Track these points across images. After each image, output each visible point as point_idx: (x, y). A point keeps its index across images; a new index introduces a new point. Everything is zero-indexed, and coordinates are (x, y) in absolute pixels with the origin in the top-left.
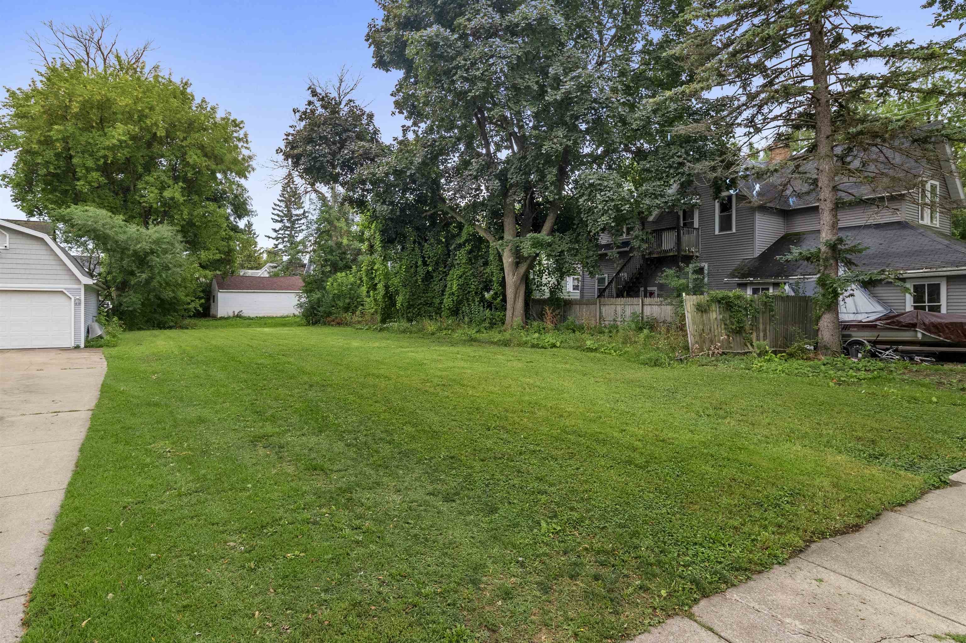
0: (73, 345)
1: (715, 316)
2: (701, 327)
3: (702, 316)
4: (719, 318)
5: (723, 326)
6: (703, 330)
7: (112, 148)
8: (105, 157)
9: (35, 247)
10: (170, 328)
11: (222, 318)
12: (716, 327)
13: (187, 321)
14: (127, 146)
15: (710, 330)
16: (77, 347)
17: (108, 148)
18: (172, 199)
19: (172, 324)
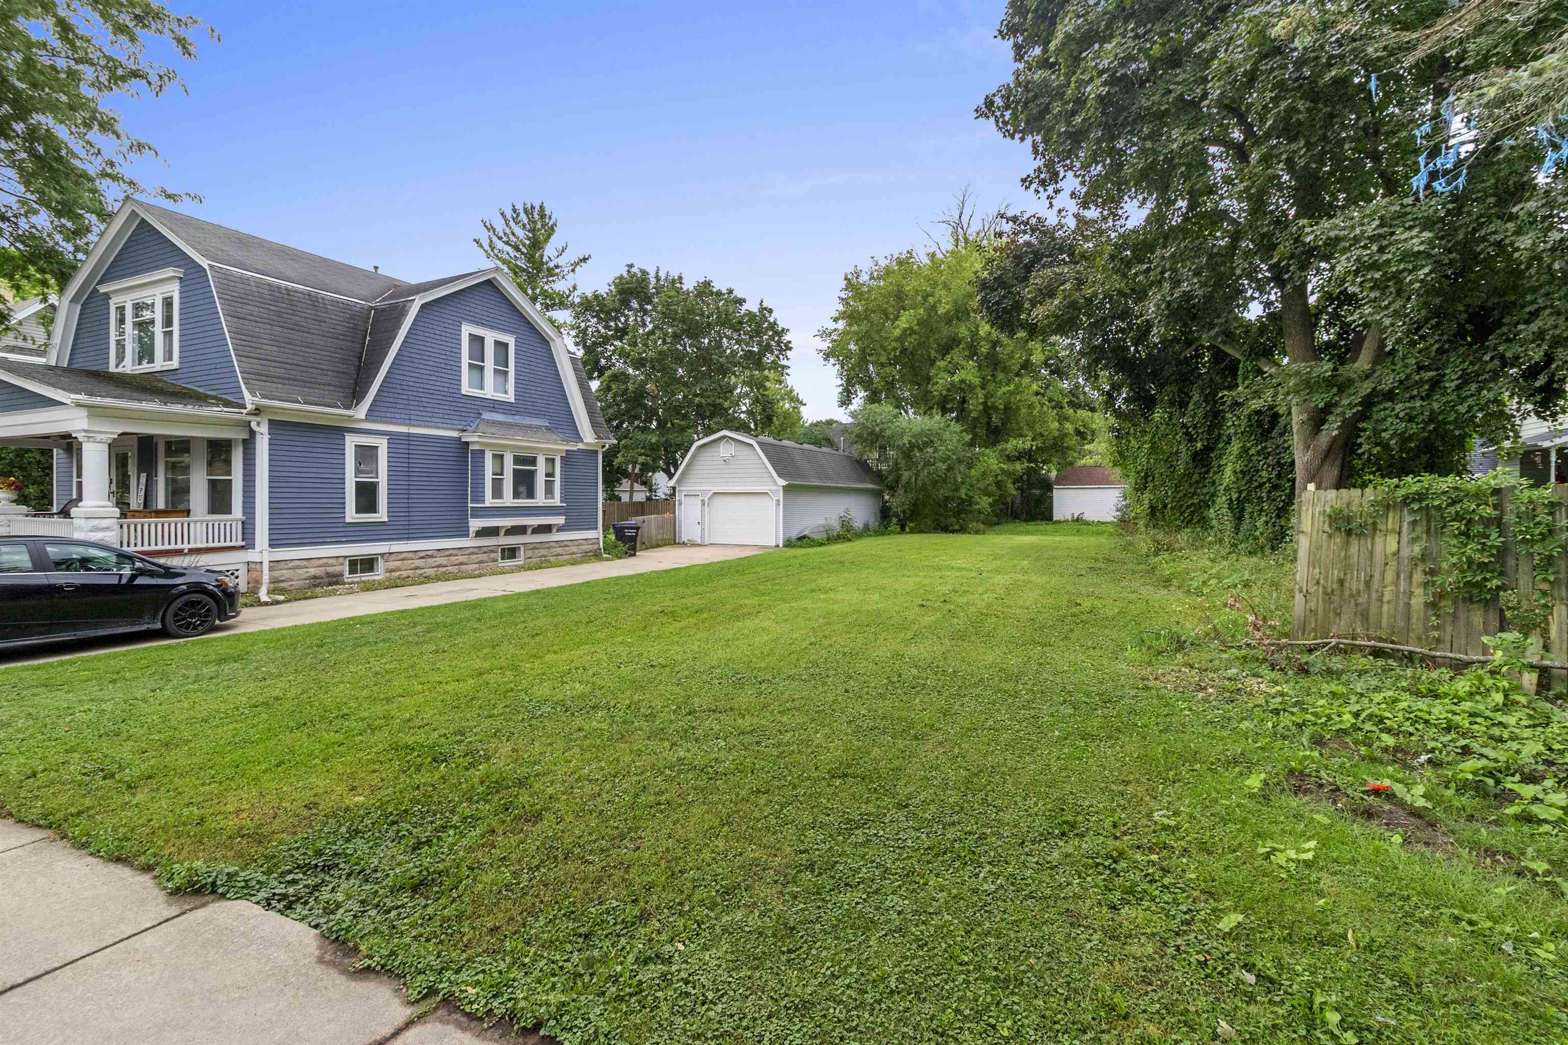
0: (774, 544)
1: (1392, 546)
2: (1336, 574)
3: (1347, 545)
4: (1405, 552)
5: (1418, 577)
6: (1341, 582)
7: (901, 339)
8: (895, 349)
9: (744, 452)
10: (953, 532)
11: (1059, 522)
12: (1390, 576)
13: (973, 525)
14: (915, 332)
15: (1368, 584)
16: (777, 546)
17: (896, 340)
18: (963, 381)
19: (957, 527)
